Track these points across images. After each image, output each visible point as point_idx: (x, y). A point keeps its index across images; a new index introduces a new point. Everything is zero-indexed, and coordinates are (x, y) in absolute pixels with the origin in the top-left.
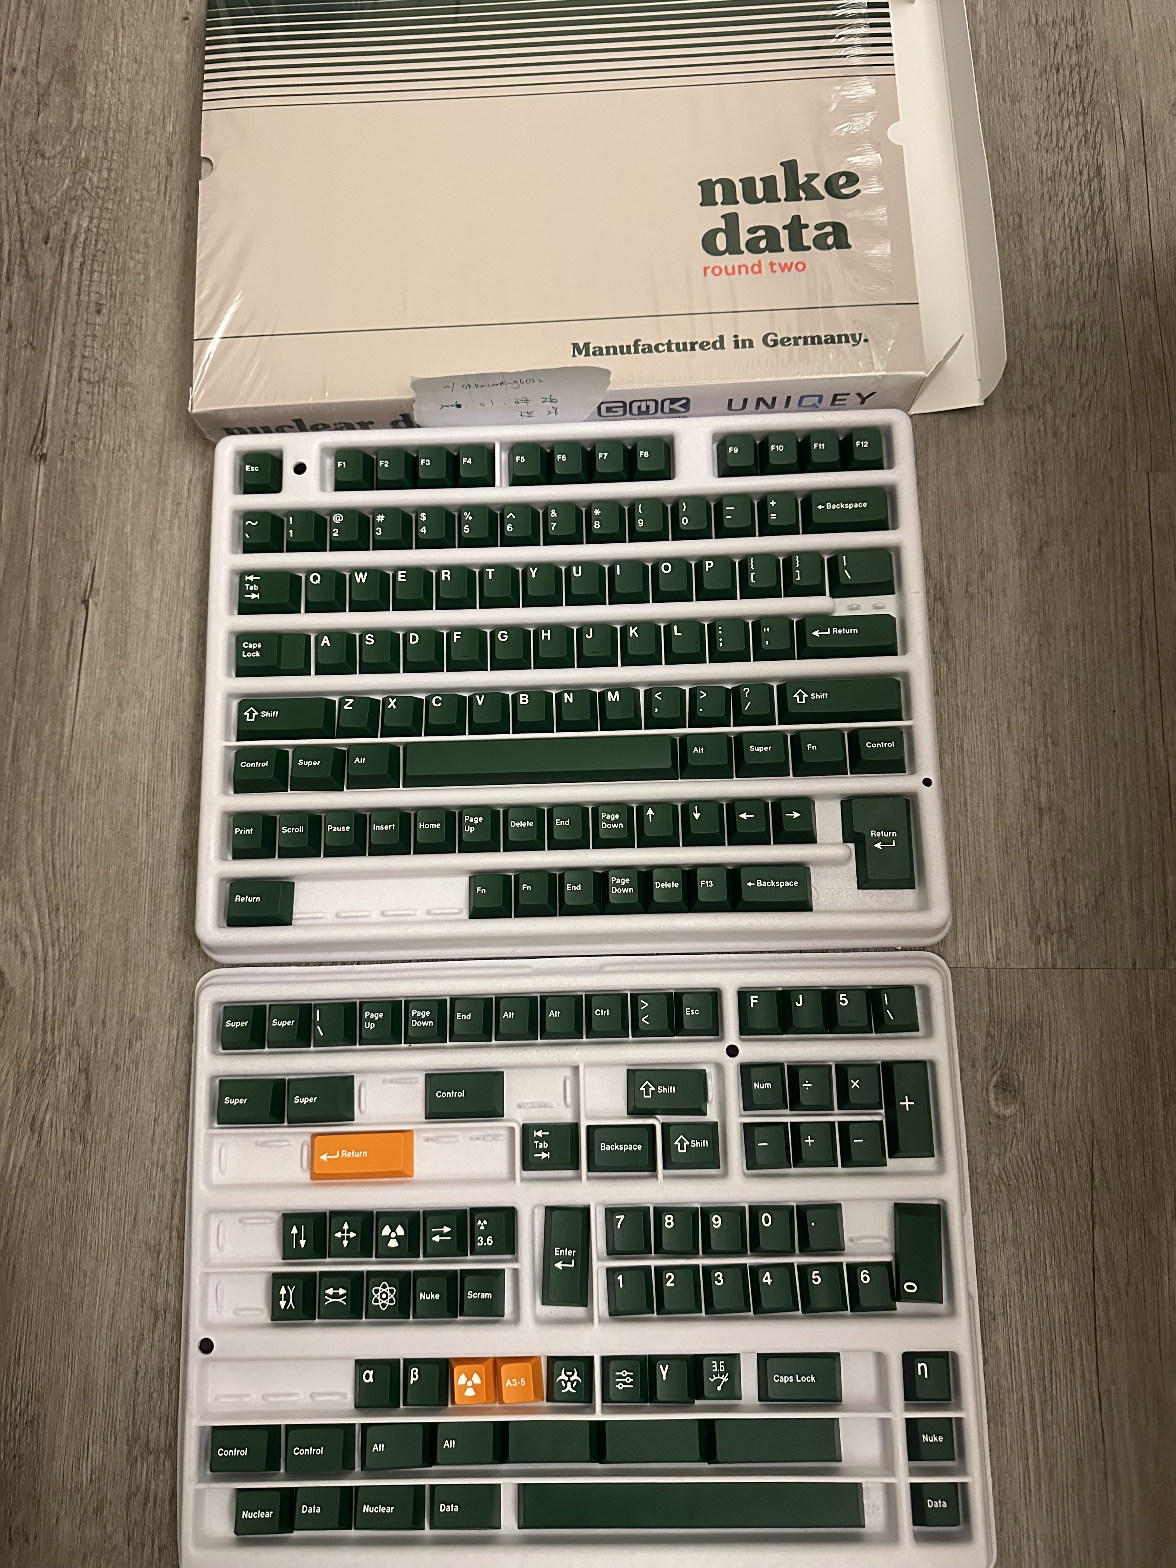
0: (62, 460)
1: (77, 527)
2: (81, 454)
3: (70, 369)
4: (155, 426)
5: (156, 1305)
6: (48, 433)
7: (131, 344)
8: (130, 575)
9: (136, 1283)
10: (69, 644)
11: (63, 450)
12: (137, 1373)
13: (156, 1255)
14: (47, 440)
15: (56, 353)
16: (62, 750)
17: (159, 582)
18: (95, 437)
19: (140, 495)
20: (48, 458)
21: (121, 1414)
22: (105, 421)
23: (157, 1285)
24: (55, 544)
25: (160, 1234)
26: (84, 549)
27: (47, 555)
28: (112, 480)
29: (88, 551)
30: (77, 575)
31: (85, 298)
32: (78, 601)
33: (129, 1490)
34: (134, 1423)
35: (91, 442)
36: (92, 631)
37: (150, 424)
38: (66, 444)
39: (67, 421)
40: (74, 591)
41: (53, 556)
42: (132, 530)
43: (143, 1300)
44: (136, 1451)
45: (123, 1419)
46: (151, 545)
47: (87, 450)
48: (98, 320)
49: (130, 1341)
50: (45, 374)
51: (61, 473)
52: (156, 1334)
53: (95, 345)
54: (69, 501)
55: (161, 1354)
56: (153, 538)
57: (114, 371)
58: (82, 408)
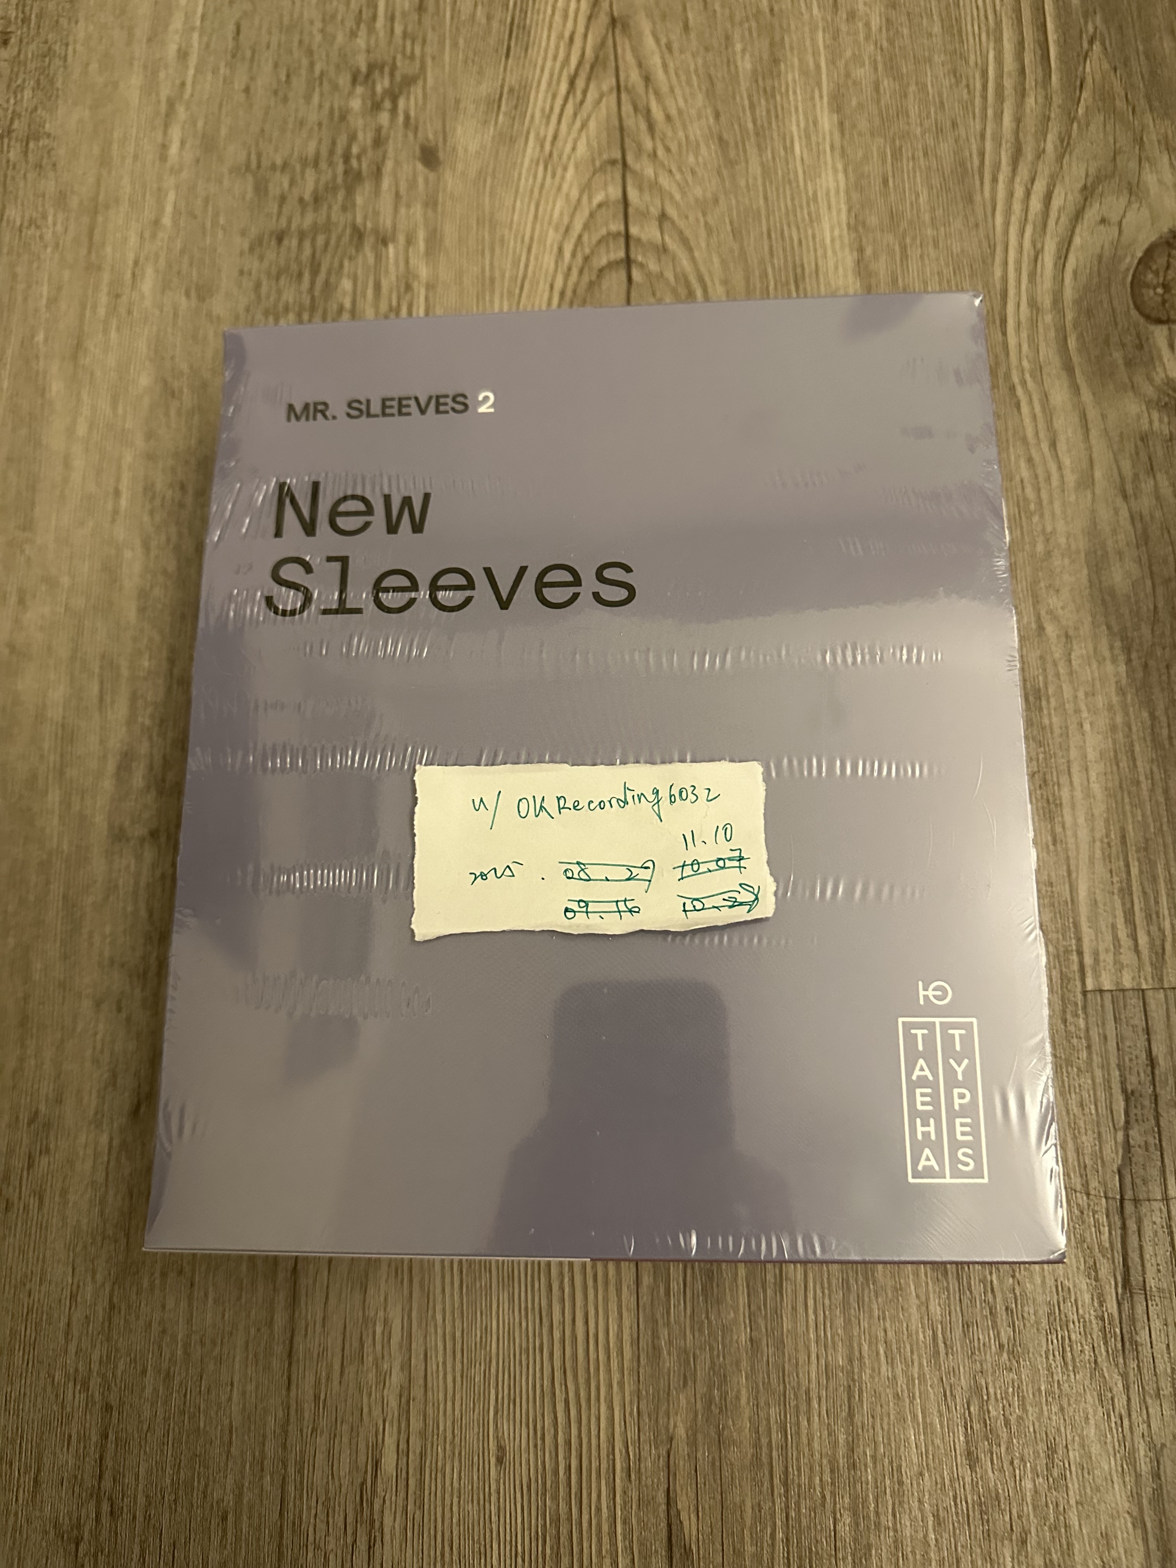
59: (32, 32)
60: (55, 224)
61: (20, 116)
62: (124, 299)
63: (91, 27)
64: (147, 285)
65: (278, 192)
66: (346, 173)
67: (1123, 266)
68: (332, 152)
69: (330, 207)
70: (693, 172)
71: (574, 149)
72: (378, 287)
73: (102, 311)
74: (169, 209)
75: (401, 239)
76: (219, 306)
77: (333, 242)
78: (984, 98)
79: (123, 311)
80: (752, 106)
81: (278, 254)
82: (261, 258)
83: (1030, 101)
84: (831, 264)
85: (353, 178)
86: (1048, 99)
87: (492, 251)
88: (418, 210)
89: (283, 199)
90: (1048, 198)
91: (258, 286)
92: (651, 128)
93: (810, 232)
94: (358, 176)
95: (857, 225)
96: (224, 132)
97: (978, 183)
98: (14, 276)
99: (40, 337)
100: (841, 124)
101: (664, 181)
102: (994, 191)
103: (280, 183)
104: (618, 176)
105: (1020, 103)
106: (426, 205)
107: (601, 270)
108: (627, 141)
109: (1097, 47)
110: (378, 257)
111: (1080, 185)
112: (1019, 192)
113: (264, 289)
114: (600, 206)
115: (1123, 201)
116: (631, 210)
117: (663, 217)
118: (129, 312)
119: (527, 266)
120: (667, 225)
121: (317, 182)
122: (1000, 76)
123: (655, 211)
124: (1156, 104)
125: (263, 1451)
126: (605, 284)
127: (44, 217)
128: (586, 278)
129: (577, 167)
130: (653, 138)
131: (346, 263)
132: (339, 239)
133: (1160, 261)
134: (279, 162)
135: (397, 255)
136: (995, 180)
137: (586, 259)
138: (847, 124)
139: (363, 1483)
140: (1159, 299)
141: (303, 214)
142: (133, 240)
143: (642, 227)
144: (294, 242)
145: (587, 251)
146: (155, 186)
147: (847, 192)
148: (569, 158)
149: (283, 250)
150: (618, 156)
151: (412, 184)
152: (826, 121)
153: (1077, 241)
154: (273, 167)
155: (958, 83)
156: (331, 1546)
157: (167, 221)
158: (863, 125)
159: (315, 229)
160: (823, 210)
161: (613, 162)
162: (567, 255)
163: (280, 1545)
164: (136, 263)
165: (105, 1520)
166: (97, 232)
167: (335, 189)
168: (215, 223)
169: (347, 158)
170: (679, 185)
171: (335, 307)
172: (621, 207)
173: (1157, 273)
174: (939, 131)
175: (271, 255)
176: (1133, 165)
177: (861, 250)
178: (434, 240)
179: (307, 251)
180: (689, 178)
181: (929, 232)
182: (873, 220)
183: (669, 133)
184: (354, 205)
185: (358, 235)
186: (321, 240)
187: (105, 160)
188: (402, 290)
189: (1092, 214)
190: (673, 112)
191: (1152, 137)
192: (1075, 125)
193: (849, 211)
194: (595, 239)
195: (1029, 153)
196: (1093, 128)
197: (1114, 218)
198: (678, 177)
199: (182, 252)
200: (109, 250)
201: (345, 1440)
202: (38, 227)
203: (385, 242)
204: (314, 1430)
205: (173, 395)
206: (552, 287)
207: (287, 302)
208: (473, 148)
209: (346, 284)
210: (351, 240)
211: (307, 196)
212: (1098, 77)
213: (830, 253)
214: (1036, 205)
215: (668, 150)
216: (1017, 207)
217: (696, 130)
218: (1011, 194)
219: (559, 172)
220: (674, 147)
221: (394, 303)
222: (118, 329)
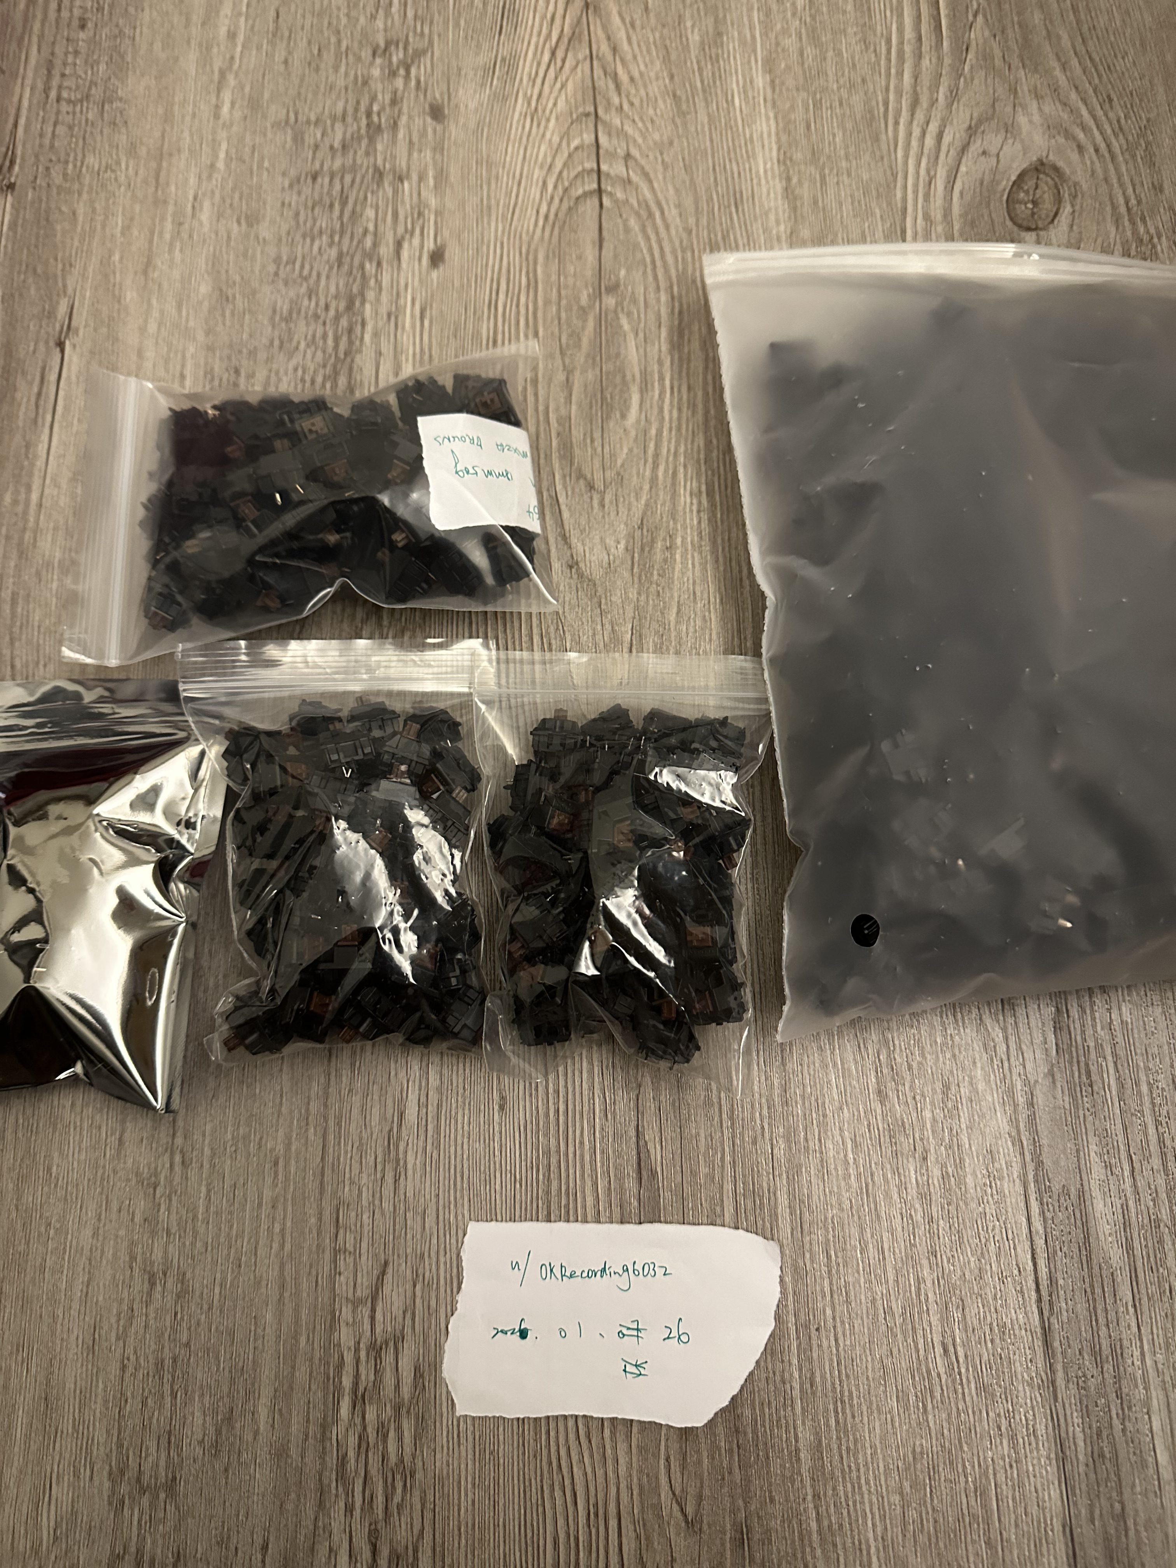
0: (34, 188)
1: (52, 261)
2: (58, 179)
3: (46, 90)
4: (152, 141)
5: (152, 1264)
6: (18, 161)
7: (122, 57)
8: (119, 310)
9: (122, 1233)
10: (39, 394)
11: (36, 178)
12: (124, 1368)
13: (151, 1190)
14: (16, 168)
15: (30, 74)
16: (26, 521)
17: (156, 314)
18: (76, 159)
19: (132, 219)
20: (17, 188)
21: (100, 1435)
22: (89, 140)
23: (153, 1233)
24: (24, 281)
25: (157, 1158)
26: (60, 284)
27: (12, 295)
28: (97, 206)
29: (65, 286)
30: (51, 315)
31: (65, 14)
32: (52, 344)
33: (112, 1552)
34: (120, 1445)
35: (70, 166)
36: (69, 377)
37: (145, 140)
38: (40, 169)
39: (41, 146)
40: (48, 333)
41: (21, 295)
42: (121, 258)
43: (133, 1258)
44: (124, 1489)
45: (102, 1440)
46: (145, 273)
47: (65, 175)
48: (82, 35)
49: (113, 1320)
50: (16, 99)
51: (33, 202)
52: (152, 1308)
53: (78, 62)
54: (42, 232)
55: (159, 1337)
56: (148, 264)
57: (101, 89)
58: (61, 130)
59: (106, 18)
60: (127, 169)
61: (96, 85)
62: (186, 226)
63: (155, 14)
64: (205, 215)
65: (312, 141)
66: (368, 125)
67: (1001, 187)
68: (356, 110)
69: (355, 152)
70: (652, 121)
71: (555, 104)
72: (395, 215)
73: (167, 236)
74: (222, 155)
75: (415, 177)
76: (265, 231)
77: (358, 180)
78: (889, 60)
79: (185, 236)
80: (700, 69)
81: (313, 189)
82: (299, 193)
83: (926, 62)
84: (764, 190)
85: (374, 130)
86: (940, 59)
87: (489, 184)
88: (429, 154)
89: (317, 147)
90: (940, 136)
91: (297, 214)
92: (618, 87)
93: (747, 166)
94: (379, 128)
95: (784, 160)
96: (266, 95)
97: (883, 125)
98: (94, 210)
99: (117, 257)
100: (772, 82)
101: (629, 129)
102: (896, 131)
103: (313, 134)
104: (591, 126)
105: (917, 65)
106: (434, 150)
107: (577, 199)
108: (598, 98)
109: (980, 19)
110: (396, 192)
111: (966, 125)
112: (916, 132)
113: (302, 218)
114: (577, 148)
115: (1000, 138)
116: (601, 152)
117: (628, 156)
118: (191, 236)
119: (517, 196)
120: (631, 163)
121: (345, 133)
122: (901, 43)
123: (621, 152)
124: (1027, 62)
125: (307, 1110)
126: (581, 209)
127: (118, 163)
128: (565, 205)
129: (557, 119)
130: (620, 94)
131: (369, 195)
132: (363, 177)
133: (1030, 183)
134: (313, 118)
135: (411, 189)
136: (897, 123)
137: (566, 190)
138: (777, 82)
139: (391, 1130)
140: (1029, 212)
141: (333, 158)
142: (193, 180)
143: (611, 165)
144: (327, 180)
145: (566, 184)
146: (210, 137)
147: (777, 134)
148: (551, 112)
149: (317, 187)
150: (592, 109)
151: (423, 134)
152: (760, 81)
153: (963, 169)
154: (308, 122)
155: (867, 48)
156: (364, 1181)
157: (220, 165)
158: (790, 82)
159: (343, 170)
160: (758, 149)
161: (587, 115)
162: (550, 187)
163: (322, 1183)
164: (195, 198)
165: (178, 1169)
166: (163, 174)
167: (360, 138)
168: (260, 166)
169: (369, 114)
170: (641, 131)
171: (361, 230)
172: (594, 149)
173: (1027, 192)
174: (852, 86)
175: (307, 190)
176: (1009, 109)
177: (789, 179)
178: (441, 177)
179: (337, 187)
180: (649, 125)
181: (844, 164)
182: (798, 156)
183: (633, 91)
184: (375, 150)
185: (379, 174)
186: (348, 179)
187: (168, 118)
188: (416, 216)
189: (976, 147)
190: (636, 75)
191: (1024, 89)
192: (962, 80)
193: (779, 149)
194: (573, 174)
195: (924, 102)
196: (976, 81)
197: (993, 150)
198: (640, 125)
199: (233, 190)
200: (173, 188)
201: (376, 1097)
202: (113, 171)
203: (401, 180)
204: (350, 1091)
205: (227, 299)
206: (538, 212)
207: (321, 227)
208: (472, 106)
209: (370, 213)
210: (373, 178)
211: (337, 145)
212: (981, 42)
213: (763, 182)
214: (929, 141)
215: (632, 104)
216: (914, 143)
217: (654, 89)
218: (909, 134)
219: (543, 123)
220: (637, 102)
221: (409, 226)
222: (181, 250)
